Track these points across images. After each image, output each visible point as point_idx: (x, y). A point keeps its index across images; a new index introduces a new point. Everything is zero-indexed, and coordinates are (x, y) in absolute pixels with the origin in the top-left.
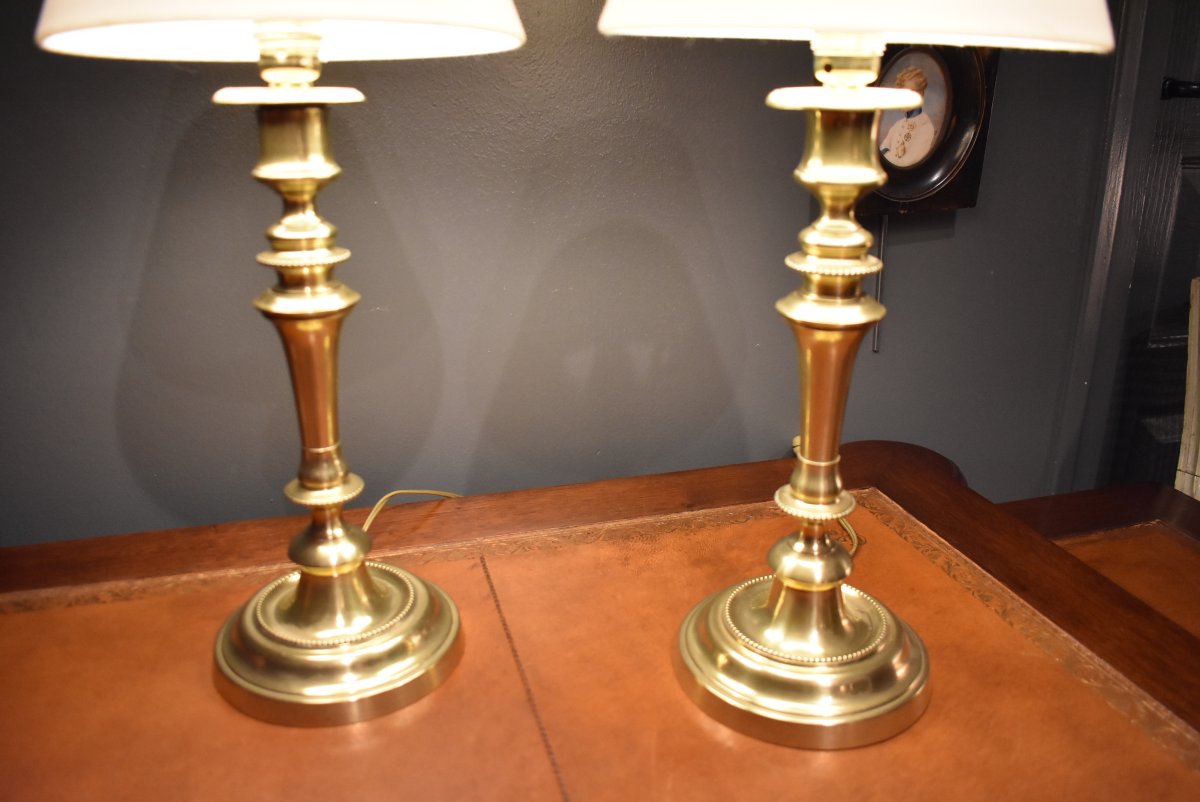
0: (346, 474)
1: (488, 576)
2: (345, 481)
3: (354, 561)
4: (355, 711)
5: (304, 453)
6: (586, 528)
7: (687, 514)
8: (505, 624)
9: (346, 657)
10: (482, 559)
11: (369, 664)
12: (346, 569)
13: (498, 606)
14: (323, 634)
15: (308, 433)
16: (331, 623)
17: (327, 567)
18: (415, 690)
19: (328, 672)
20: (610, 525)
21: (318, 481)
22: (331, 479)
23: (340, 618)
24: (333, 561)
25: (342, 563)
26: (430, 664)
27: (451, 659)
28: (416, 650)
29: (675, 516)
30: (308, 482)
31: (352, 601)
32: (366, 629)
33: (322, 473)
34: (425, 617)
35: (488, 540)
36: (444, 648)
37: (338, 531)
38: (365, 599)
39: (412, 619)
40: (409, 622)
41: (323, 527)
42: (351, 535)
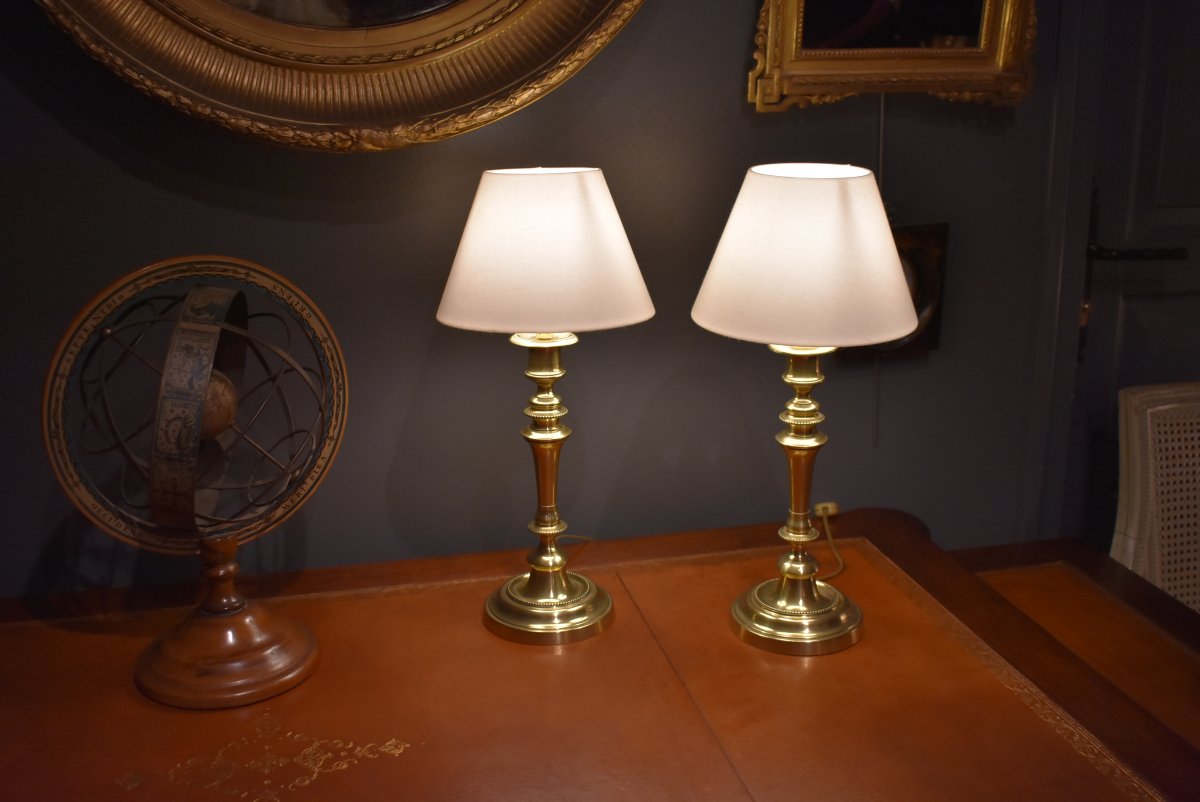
0: (559, 520)
1: (622, 583)
2: (558, 523)
3: (561, 565)
4: (559, 638)
5: (539, 507)
6: (679, 558)
7: (741, 551)
8: (636, 605)
9: (556, 612)
10: (618, 574)
11: (566, 617)
12: (556, 569)
13: (631, 597)
14: (543, 600)
15: (541, 498)
16: (548, 597)
17: (548, 566)
18: (589, 631)
19: (548, 618)
20: (693, 557)
21: (547, 522)
22: (552, 522)
23: (552, 594)
24: (551, 564)
25: (555, 565)
26: (598, 619)
27: (609, 620)
28: (589, 613)
29: (733, 553)
30: (540, 522)
31: (558, 586)
32: (564, 601)
33: (548, 518)
34: (595, 598)
35: (619, 565)
36: (605, 613)
37: (553, 549)
38: (564, 584)
39: (591, 596)
40: (587, 599)
41: (546, 546)
42: (560, 552)
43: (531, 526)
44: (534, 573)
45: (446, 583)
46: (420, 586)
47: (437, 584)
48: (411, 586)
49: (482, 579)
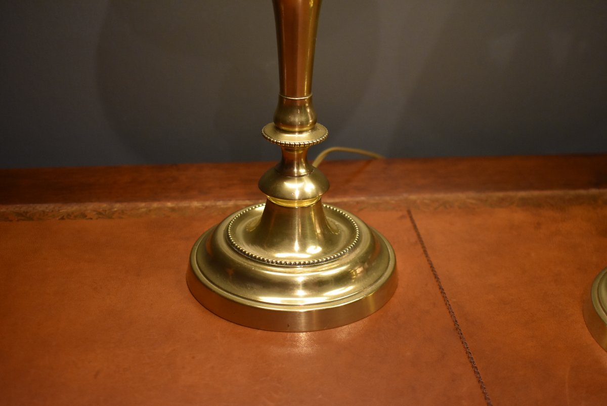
0: (314, 123)
1: (415, 227)
2: (313, 129)
3: (313, 197)
4: (303, 321)
5: (281, 99)
6: (501, 194)
7: (594, 191)
8: (432, 267)
9: (301, 276)
10: (409, 212)
11: (317, 285)
12: (306, 204)
13: (425, 251)
14: (281, 255)
15: (287, 83)
16: (290, 248)
17: (291, 199)
18: (354, 311)
19: (284, 287)
20: (522, 194)
21: (292, 125)
22: (302, 125)
23: (297, 245)
24: (297, 195)
25: (304, 198)
26: (369, 292)
27: (387, 291)
28: (358, 280)
29: (582, 192)
30: (283, 125)
31: (308, 231)
32: (317, 256)
33: (297, 119)
34: (367, 253)
35: (413, 197)
36: (383, 279)
37: (303, 171)
38: (318, 231)
39: (359, 252)
40: (353, 256)
41: (292, 166)
42: (313, 175)
43: (268, 130)
44: (270, 207)
45: (155, 205)
46: (118, 206)
47: (143, 205)
48: (104, 206)
49: (207, 203)
